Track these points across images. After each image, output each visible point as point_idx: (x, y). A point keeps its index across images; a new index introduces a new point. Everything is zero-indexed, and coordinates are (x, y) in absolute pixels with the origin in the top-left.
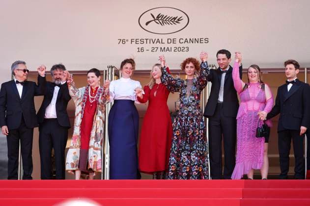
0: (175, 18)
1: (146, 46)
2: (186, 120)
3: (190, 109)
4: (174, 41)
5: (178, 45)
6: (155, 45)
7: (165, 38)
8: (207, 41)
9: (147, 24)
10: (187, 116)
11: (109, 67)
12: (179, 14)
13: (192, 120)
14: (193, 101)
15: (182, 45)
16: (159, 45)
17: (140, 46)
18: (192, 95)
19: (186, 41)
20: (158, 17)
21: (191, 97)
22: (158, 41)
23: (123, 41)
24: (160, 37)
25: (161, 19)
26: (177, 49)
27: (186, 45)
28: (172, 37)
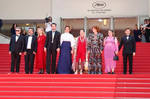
0: (102, 4)
1: (95, 12)
2: (94, 50)
3: (96, 46)
4: (102, 10)
5: (103, 11)
6: (97, 11)
7: (99, 10)
8: (110, 10)
9: (95, 6)
10: (95, 48)
11: (85, 17)
12: (103, 3)
13: (97, 50)
14: (97, 43)
15: (104, 11)
16: (98, 11)
17: (93, 12)
18: (97, 40)
19: (105, 10)
20: (98, 4)
21: (96, 41)
22: (98, 10)
23: (89, 11)
24: (98, 9)
25: (98, 5)
26: (103, 13)
27: (105, 11)
28: (101, 9)
